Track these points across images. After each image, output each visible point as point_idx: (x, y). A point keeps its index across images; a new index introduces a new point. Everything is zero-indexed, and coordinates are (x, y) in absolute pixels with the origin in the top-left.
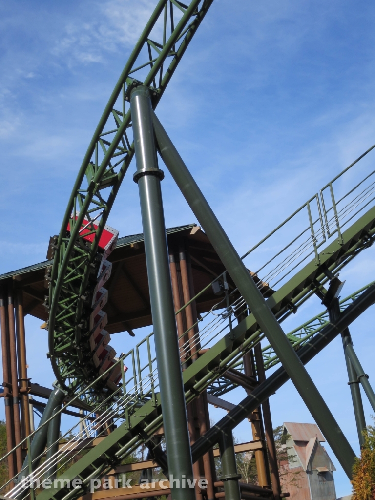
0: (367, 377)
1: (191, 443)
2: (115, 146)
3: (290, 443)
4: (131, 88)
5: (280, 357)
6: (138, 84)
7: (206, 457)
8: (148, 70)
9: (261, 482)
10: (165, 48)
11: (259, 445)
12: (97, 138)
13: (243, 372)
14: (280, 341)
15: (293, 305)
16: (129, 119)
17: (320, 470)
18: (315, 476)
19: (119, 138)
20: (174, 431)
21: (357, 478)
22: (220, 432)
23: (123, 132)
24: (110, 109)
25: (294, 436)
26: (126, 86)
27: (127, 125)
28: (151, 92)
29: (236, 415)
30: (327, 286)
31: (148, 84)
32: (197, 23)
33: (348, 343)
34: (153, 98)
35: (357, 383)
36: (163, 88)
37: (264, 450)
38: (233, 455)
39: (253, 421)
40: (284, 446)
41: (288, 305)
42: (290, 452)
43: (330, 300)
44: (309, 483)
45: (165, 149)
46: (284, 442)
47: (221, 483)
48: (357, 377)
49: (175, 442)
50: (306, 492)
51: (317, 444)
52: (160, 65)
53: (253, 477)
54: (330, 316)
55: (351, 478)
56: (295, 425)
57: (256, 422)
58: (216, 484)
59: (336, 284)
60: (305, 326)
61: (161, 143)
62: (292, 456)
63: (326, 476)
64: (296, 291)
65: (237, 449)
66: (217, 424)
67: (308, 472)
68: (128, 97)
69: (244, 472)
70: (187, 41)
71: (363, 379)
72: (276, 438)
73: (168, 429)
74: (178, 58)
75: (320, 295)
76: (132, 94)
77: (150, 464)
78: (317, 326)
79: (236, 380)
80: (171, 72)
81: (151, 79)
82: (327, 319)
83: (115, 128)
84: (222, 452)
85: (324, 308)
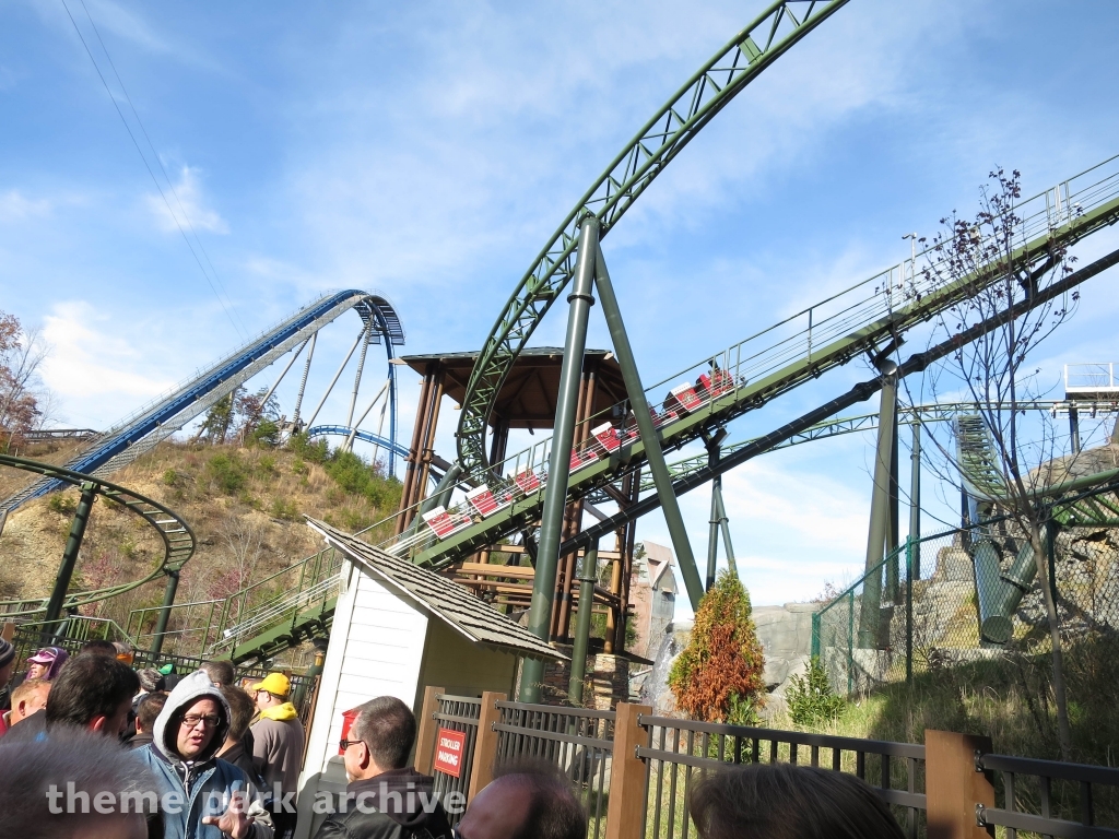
0: (727, 520)
1: (562, 540)
2: (558, 266)
3: (644, 560)
4: (584, 217)
5: (656, 484)
6: (591, 215)
7: (570, 557)
8: (602, 205)
9: (612, 589)
10: (623, 187)
11: (618, 556)
12: (543, 255)
13: (620, 489)
14: (661, 471)
15: (679, 442)
16: (576, 245)
17: (665, 589)
18: (659, 593)
19: (563, 260)
20: (549, 528)
21: (701, 611)
22: (588, 538)
23: (568, 255)
24: (561, 231)
25: (649, 554)
26: (580, 214)
27: (573, 249)
28: (601, 225)
29: (606, 526)
30: (713, 434)
31: (600, 218)
32: (657, 172)
33: (718, 485)
34: (602, 231)
35: (717, 523)
36: (612, 224)
37: (621, 561)
38: (595, 559)
39: (618, 534)
40: (638, 561)
41: (676, 442)
42: (642, 568)
43: (713, 447)
44: (653, 599)
45: (601, 279)
46: (639, 558)
47: (577, 582)
48: (718, 519)
49: (548, 537)
50: (648, 606)
51: (667, 567)
52: (615, 203)
53: (606, 581)
54: (710, 459)
55: (695, 610)
56: (653, 545)
57: (621, 536)
58: (573, 581)
59: (722, 434)
60: (684, 462)
61: (599, 273)
62: (643, 572)
63: (668, 596)
64: (684, 432)
65: (600, 555)
66: (588, 530)
67: (653, 589)
68: (580, 224)
69: (599, 575)
70: (643, 187)
71: (723, 521)
72: (635, 551)
73: (545, 524)
74: (632, 200)
75: (705, 440)
76: (584, 223)
77: (521, 549)
78: (694, 465)
79: (612, 495)
80: (622, 211)
81: (604, 213)
82: (705, 461)
83: (562, 249)
84: (586, 554)
85: (706, 451)
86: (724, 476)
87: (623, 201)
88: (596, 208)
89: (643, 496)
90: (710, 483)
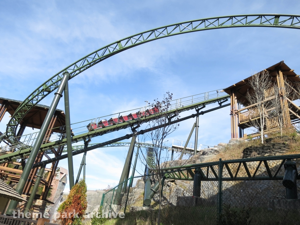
0: (86, 164)
1: (34, 163)
2: (54, 84)
3: (59, 172)
4: (66, 73)
5: (68, 151)
6: (68, 73)
7: (36, 169)
8: (72, 71)
9: (47, 180)
10: (79, 68)
11: (51, 170)
12: (51, 79)
13: (57, 151)
14: (70, 148)
15: (77, 141)
16: (61, 79)
17: (63, 182)
18: (61, 183)
19: (56, 82)
20: (31, 159)
21: (72, 190)
22: (43, 164)
23: (58, 81)
24: (58, 74)
25: (61, 171)
26: (64, 71)
27: (60, 80)
28: (70, 76)
29: (50, 161)
30: (87, 140)
31: (70, 74)
32: (89, 67)
33: (85, 154)
34: (70, 78)
35: (83, 165)
36: (73, 77)
37: (52, 172)
38: (44, 170)
39: (53, 164)
40: (57, 172)
41: (76, 140)
42: (58, 174)
43: (86, 144)
44: (59, 184)
45: (66, 91)
46: (58, 171)
47: (36, 177)
48: (83, 164)
49: (30, 162)
50: (57, 186)
51: (65, 175)
52: (75, 71)
53: (45, 177)
54: (85, 147)
55: (70, 189)
56: (63, 168)
57: (53, 165)
58: (35, 176)
59: (89, 140)
60: (77, 146)
61: (66, 89)
62: (58, 176)
63: (64, 184)
64: (79, 138)
65: (45, 169)
66: (44, 161)
67: (60, 181)
68: (64, 74)
69: (44, 175)
70: (84, 70)
71: (84, 165)
72: (57, 169)
73: (30, 158)
74: (80, 72)
75: (84, 141)
76: (65, 74)
77: (20, 164)
78: (80, 147)
79: (53, 152)
80: (77, 74)
81: (72, 73)
82: (83, 147)
83: (57, 79)
84: (41, 168)
85: (84, 144)
86: (88, 152)
87: (78, 72)
88: (70, 71)
89: (63, 154)
90: (83, 153)
